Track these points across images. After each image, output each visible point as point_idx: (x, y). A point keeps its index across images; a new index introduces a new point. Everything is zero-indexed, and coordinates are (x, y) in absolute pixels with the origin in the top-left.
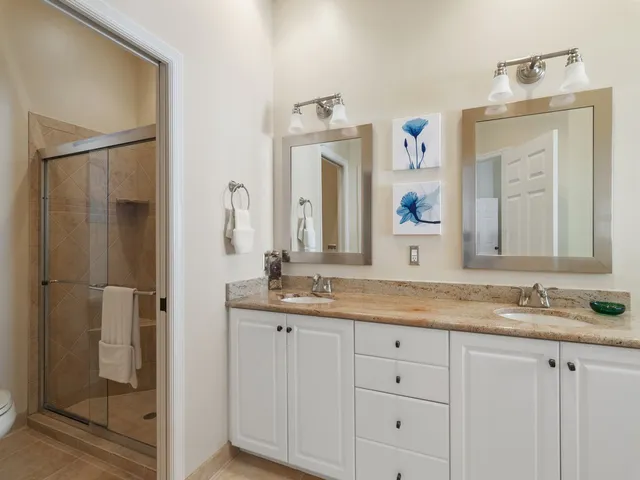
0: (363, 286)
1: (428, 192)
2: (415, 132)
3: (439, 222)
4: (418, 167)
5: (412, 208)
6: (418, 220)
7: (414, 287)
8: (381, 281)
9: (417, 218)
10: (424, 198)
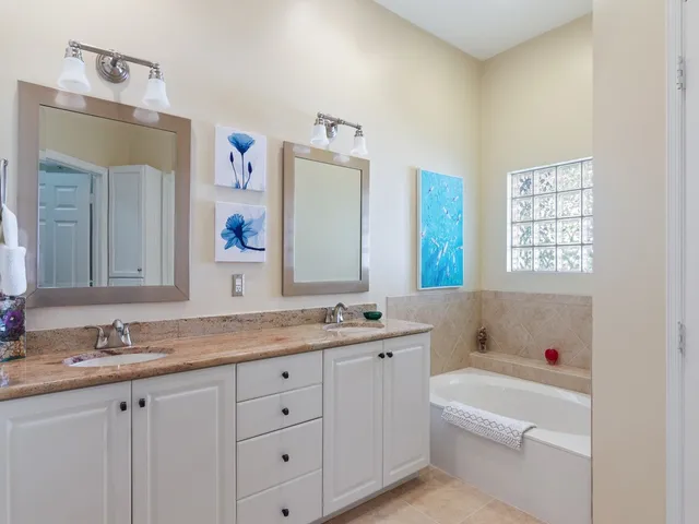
0: (178, 328)
1: (255, 216)
2: (242, 149)
3: (263, 249)
4: (245, 188)
5: (238, 231)
6: (244, 246)
7: (241, 321)
8: (202, 319)
9: (243, 244)
10: (250, 223)
